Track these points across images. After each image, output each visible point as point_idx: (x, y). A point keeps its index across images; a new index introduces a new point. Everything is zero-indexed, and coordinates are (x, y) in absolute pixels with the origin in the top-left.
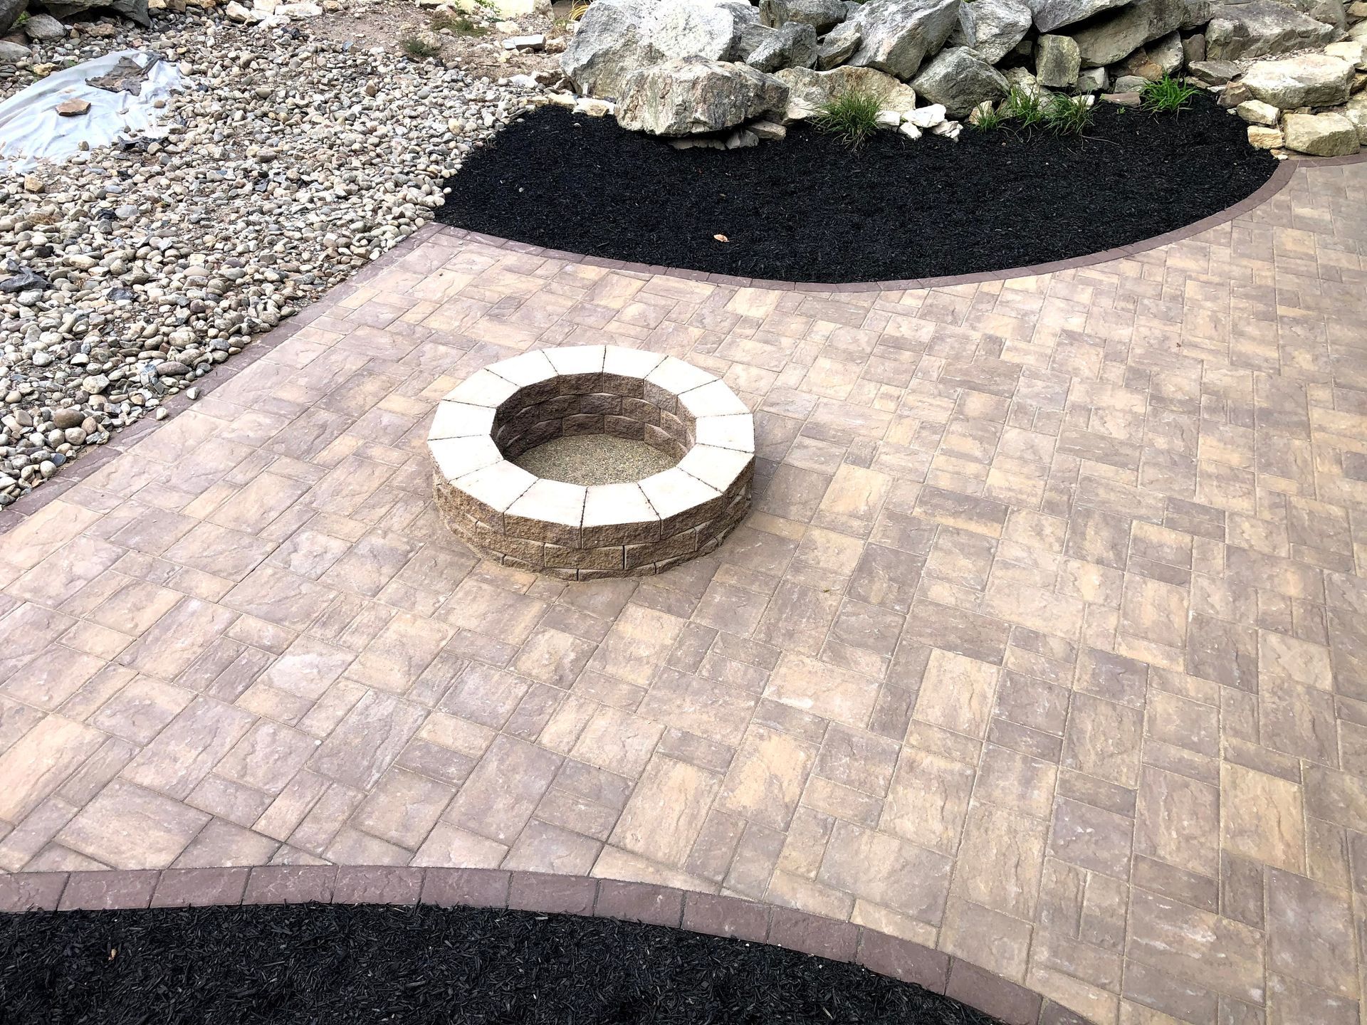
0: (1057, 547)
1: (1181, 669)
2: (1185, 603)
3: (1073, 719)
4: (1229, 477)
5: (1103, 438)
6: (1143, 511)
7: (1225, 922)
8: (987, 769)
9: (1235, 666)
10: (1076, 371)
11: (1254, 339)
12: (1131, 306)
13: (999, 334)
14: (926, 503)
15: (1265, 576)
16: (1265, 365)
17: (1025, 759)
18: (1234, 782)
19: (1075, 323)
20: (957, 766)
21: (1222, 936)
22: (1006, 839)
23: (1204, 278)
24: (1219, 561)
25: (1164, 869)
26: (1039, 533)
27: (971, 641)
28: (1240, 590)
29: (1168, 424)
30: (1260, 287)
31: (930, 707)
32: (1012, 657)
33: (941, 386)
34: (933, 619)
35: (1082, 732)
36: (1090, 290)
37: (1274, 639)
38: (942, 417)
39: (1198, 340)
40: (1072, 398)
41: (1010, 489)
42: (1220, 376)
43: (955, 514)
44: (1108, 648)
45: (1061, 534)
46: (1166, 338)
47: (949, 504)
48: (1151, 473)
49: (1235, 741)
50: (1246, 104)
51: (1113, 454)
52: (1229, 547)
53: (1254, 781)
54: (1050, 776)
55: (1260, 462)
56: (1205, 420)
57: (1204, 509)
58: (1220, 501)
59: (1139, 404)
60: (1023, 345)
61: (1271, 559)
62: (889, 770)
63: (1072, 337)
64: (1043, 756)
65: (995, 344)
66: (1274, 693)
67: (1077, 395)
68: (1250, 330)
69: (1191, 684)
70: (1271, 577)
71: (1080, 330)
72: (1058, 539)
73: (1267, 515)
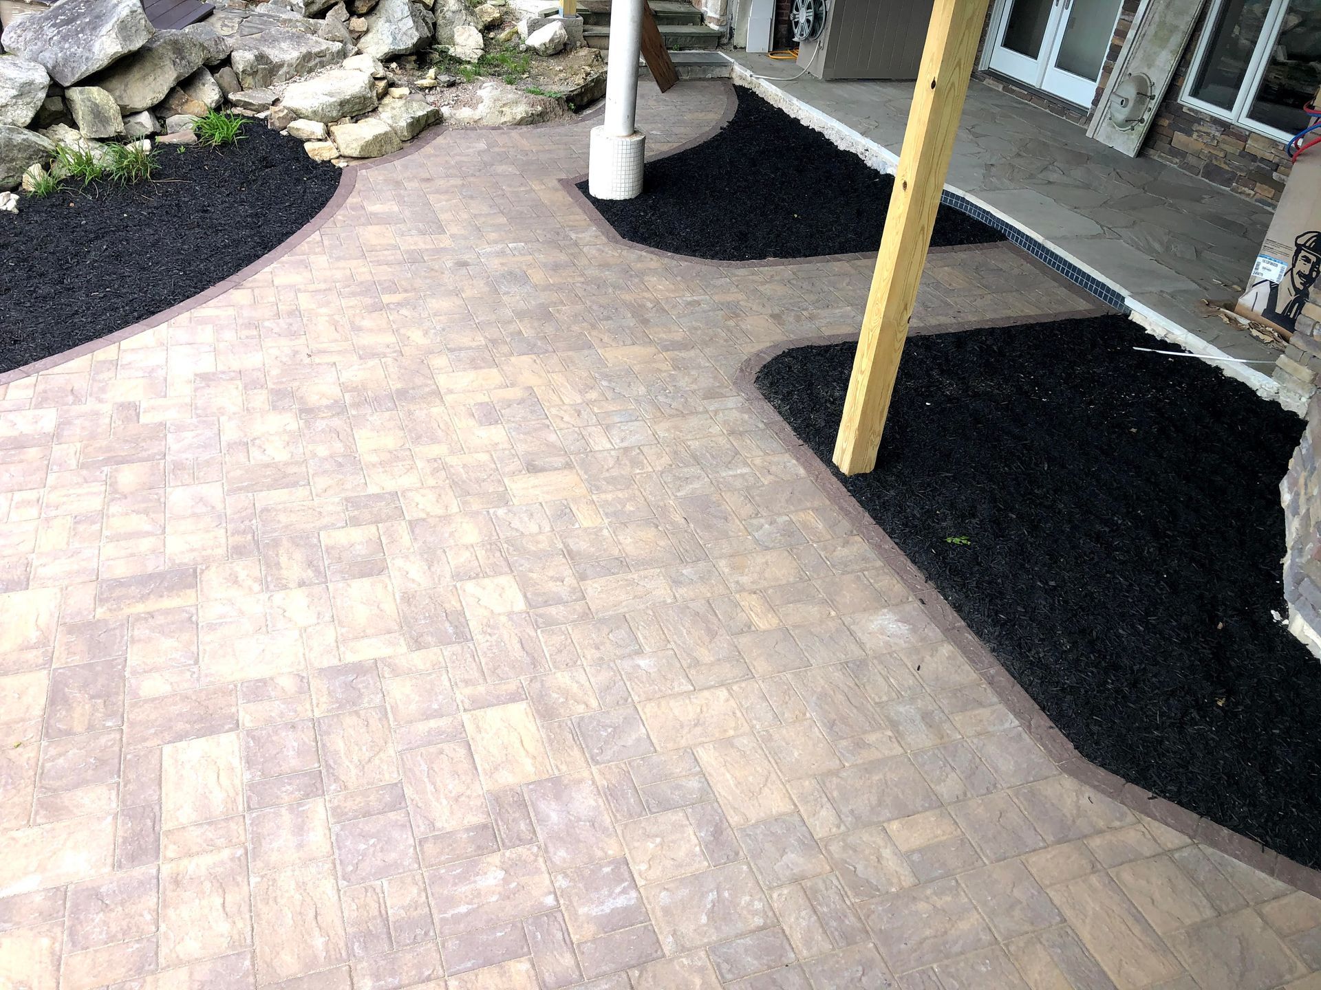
0: (256, 587)
1: (403, 649)
2: (390, 588)
3: (324, 745)
4: (390, 460)
5: (267, 466)
6: (325, 521)
7: (508, 853)
8: (257, 839)
9: (447, 625)
10: (222, 411)
11: (371, 330)
12: (255, 333)
13: (131, 399)
14: (107, 600)
15: (447, 535)
16: (388, 350)
17: (291, 809)
18: (478, 727)
19: (207, 365)
20: (226, 854)
21: (509, 869)
22: (298, 896)
23: (312, 287)
24: (406, 539)
25: (445, 838)
26: (235, 581)
27: (201, 719)
28: (430, 556)
29: (323, 431)
30: (362, 283)
31: (179, 808)
32: (248, 715)
33: (84, 472)
34: (153, 716)
35: (337, 752)
36: (209, 328)
37: (470, 586)
38: (95, 504)
39: (325, 345)
40: (225, 438)
41: (192, 550)
42: (355, 373)
43: (143, 598)
44: (336, 662)
45: (256, 573)
46: (296, 353)
47: (134, 590)
48: (321, 483)
49: (468, 691)
50: (293, 124)
51: (281, 478)
52: (410, 522)
53: (493, 716)
54: (318, 810)
55: (412, 438)
56: (354, 416)
57: (379, 497)
58: (390, 485)
59: (289, 421)
60: (161, 401)
61: (446, 518)
62: (151, 900)
63: (206, 379)
64: (307, 796)
65: (130, 410)
66: (484, 632)
67: (230, 432)
68: (366, 323)
69: (419, 660)
70: (452, 534)
71: (213, 370)
72: (255, 579)
73: (431, 482)
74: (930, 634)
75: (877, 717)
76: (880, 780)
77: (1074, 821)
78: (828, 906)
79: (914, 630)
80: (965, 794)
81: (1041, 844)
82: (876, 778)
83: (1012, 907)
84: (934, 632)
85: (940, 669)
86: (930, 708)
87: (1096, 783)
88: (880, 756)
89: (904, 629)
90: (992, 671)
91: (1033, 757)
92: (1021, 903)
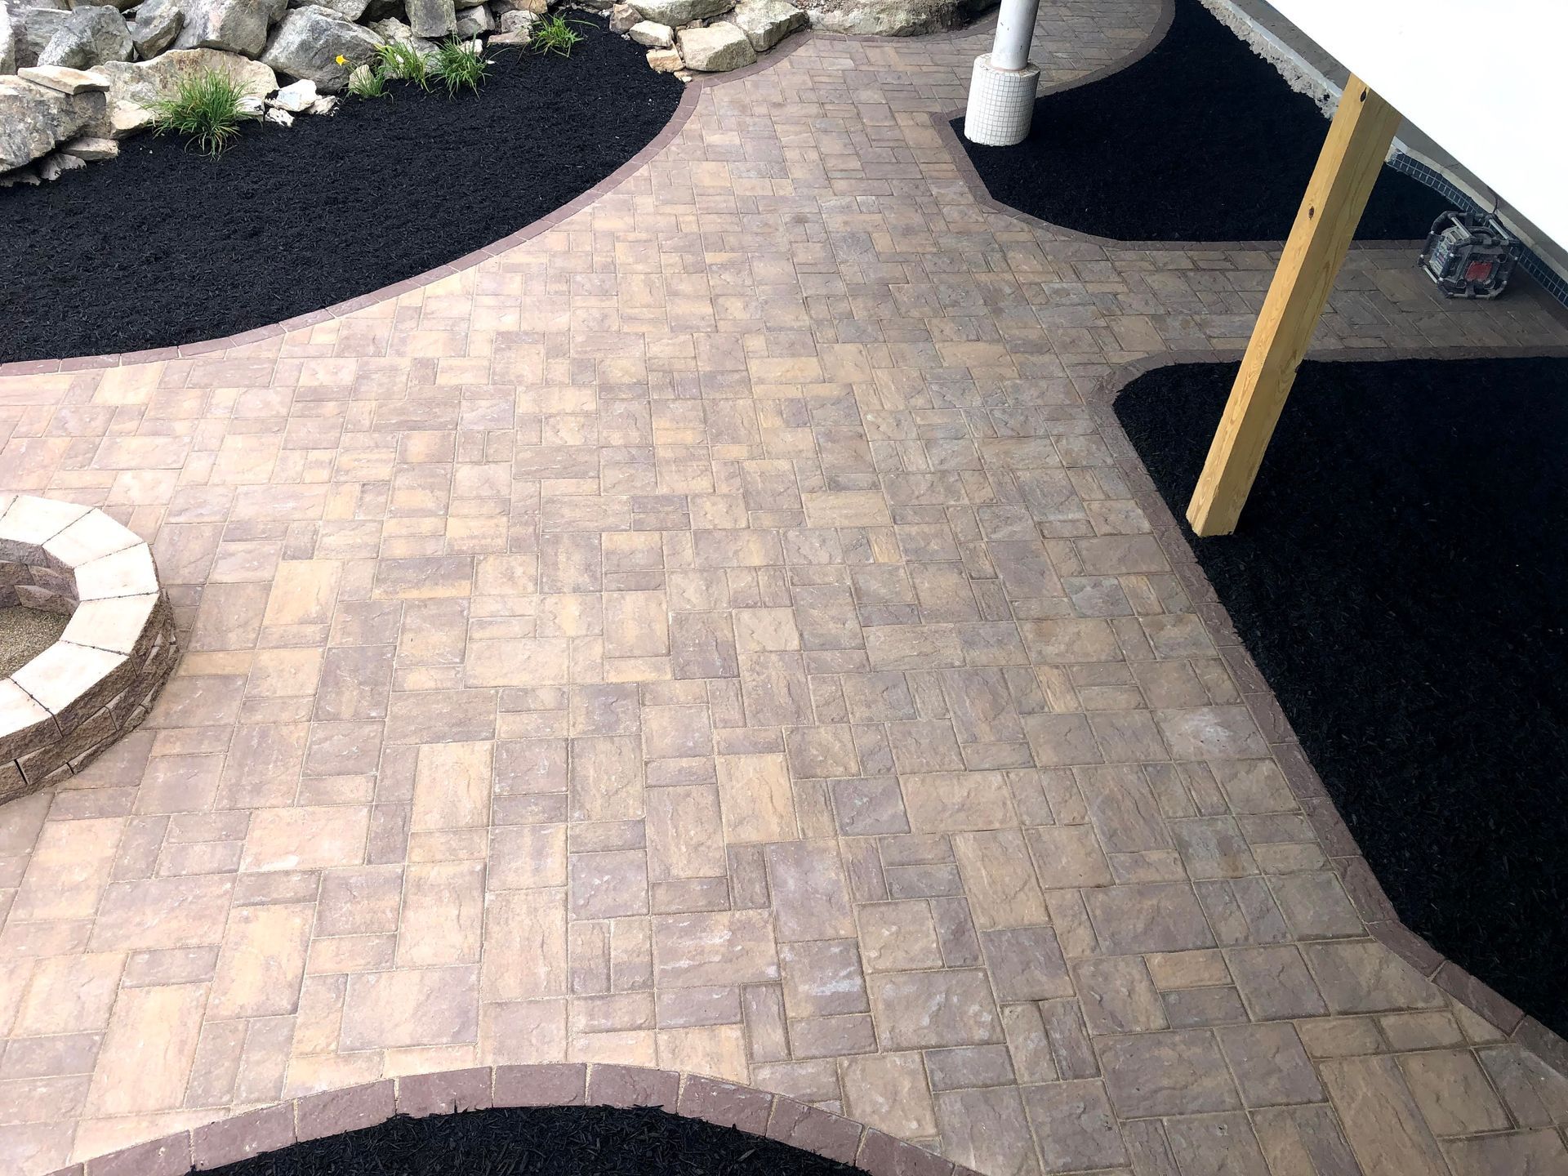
0: (531, 587)
1: (669, 676)
2: (664, 606)
3: (574, 769)
4: (686, 458)
5: (559, 449)
6: (611, 520)
7: (737, 915)
8: (496, 857)
9: (716, 656)
10: (520, 379)
11: (687, 297)
12: (564, 288)
13: (429, 355)
14: (384, 581)
15: (731, 554)
16: (703, 324)
17: (534, 830)
18: (730, 774)
19: (509, 322)
20: (466, 867)
21: (736, 929)
22: (527, 922)
23: (632, 236)
24: (688, 553)
25: (678, 886)
26: (510, 577)
27: (460, 723)
28: (711, 573)
29: (621, 415)
30: (686, 235)
31: (427, 815)
32: (505, 725)
33: (376, 435)
34: (414, 713)
35: (587, 778)
36: (518, 278)
37: (746, 615)
38: (384, 472)
39: (636, 311)
40: (519, 411)
41: (473, 537)
42: (663, 348)
43: (418, 585)
44: (597, 680)
45: (532, 571)
46: (605, 317)
47: (411, 574)
48: (611, 476)
49: (725, 733)
50: (636, 27)
51: (573, 468)
52: (695, 534)
53: (748, 766)
54: (557, 834)
55: (712, 434)
56: (655, 401)
57: (666, 500)
58: (681, 487)
59: (585, 399)
60: (457, 362)
61: (734, 534)
62: (393, 899)
63: (506, 340)
64: (550, 820)
65: (427, 368)
66: (752, 670)
67: (526, 404)
68: (685, 287)
69: (680, 689)
70: (736, 552)
71: (516, 329)
72: (530, 578)
73: (724, 488)
74: (1253, 746)
75: (1166, 833)
76: (1152, 905)
77: (1369, 992)
78: (1062, 1032)
79: (1233, 740)
80: (1246, 938)
81: (1322, 1011)
82: (1148, 904)
83: (1269, 1073)
84: (1258, 744)
85: (1254, 790)
86: (1231, 833)
87: (1409, 954)
88: (1159, 878)
89: (1223, 734)
90: (1315, 801)
91: (1339, 909)
92: (1281, 1071)
